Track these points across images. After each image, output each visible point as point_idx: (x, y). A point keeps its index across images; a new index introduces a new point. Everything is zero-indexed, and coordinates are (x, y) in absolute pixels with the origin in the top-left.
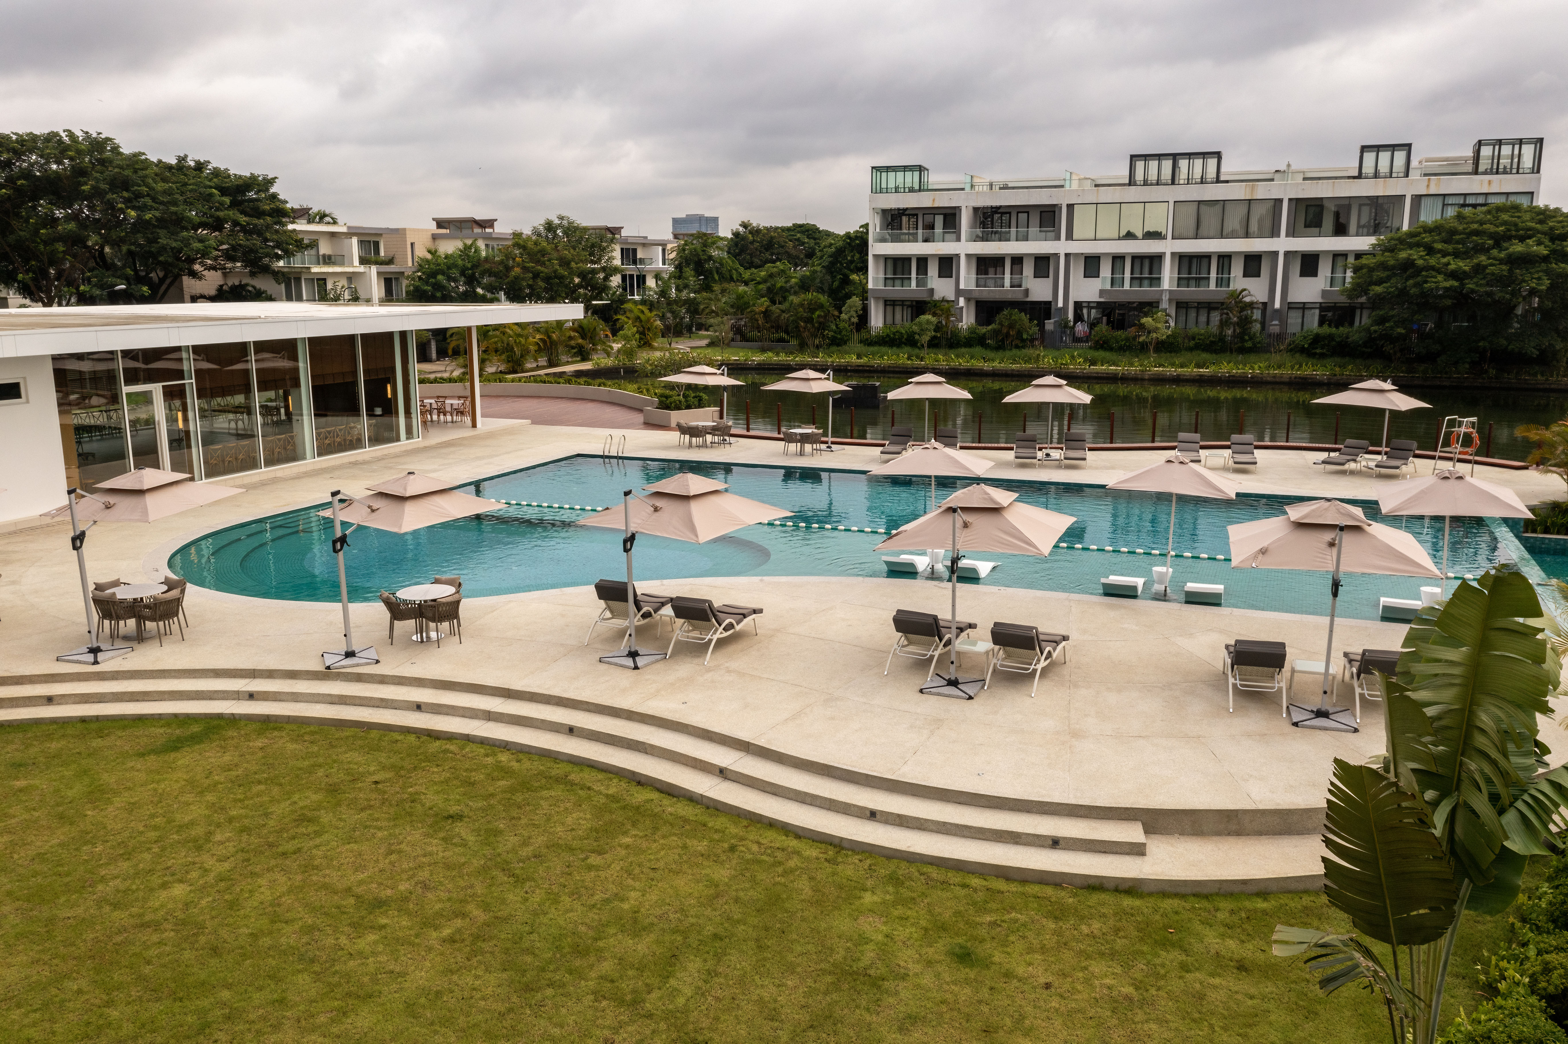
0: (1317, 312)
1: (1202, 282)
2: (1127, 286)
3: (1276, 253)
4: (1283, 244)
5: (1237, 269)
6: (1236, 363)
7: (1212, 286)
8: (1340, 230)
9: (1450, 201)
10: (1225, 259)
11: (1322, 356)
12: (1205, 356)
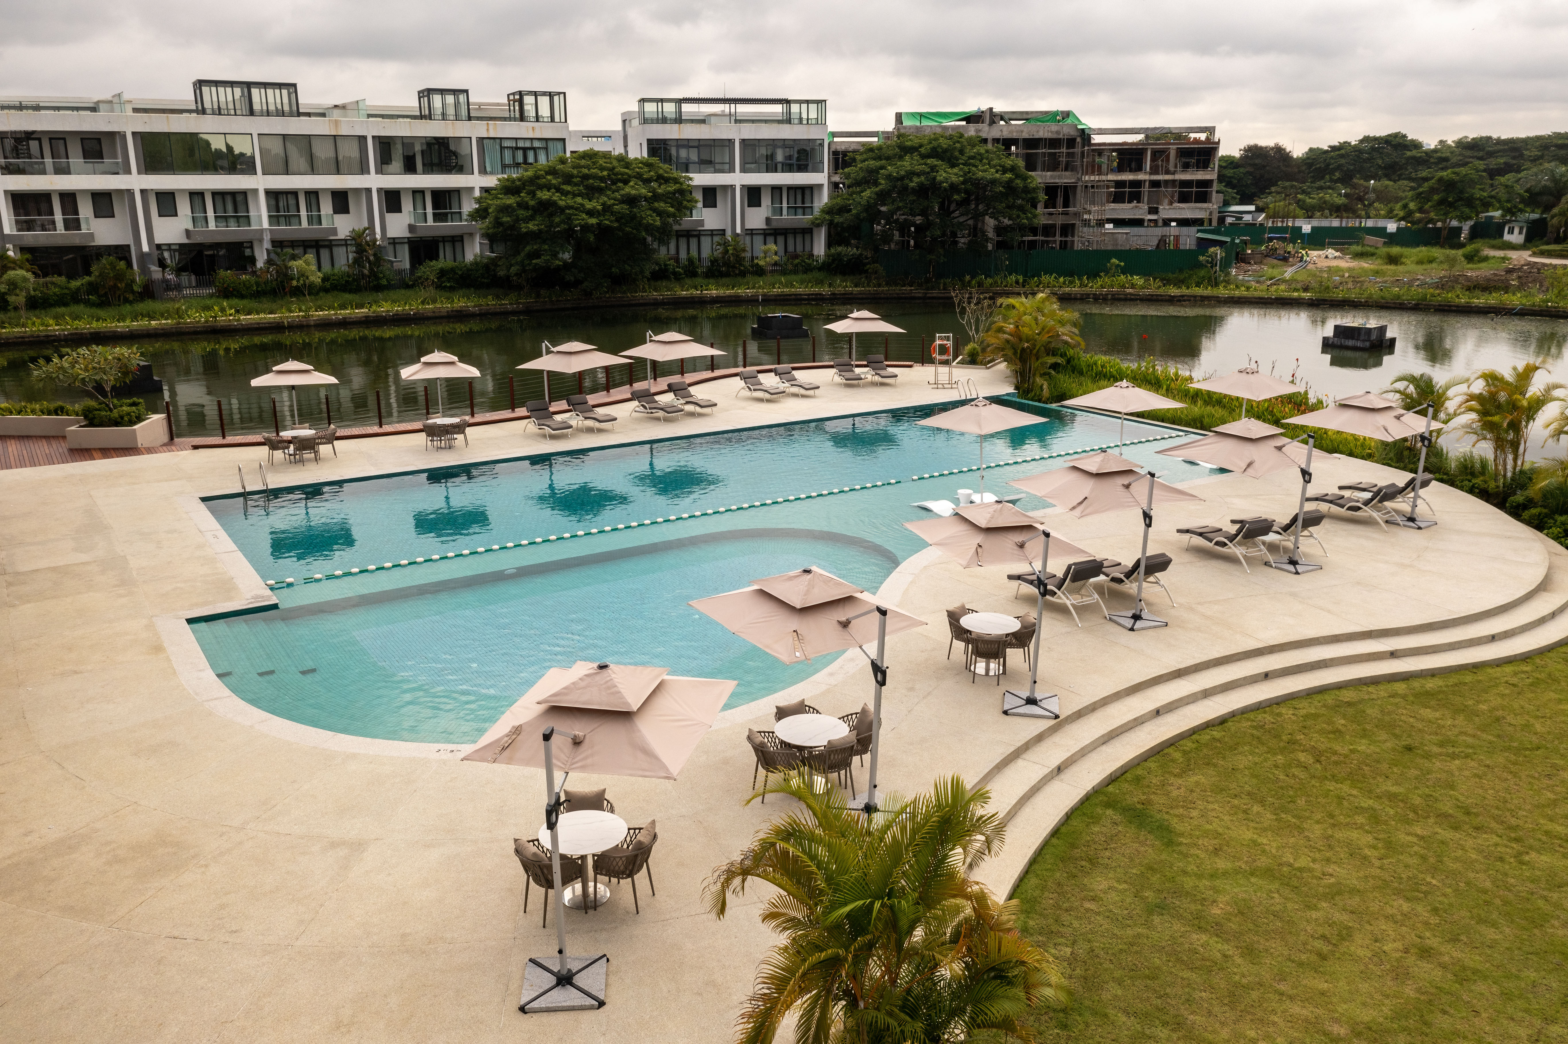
0: (406, 247)
1: (293, 220)
2: (212, 225)
3: (369, 191)
4: (375, 181)
5: (326, 207)
6: (394, 301)
7: (305, 223)
8: (410, 167)
9: (506, 144)
10: (313, 195)
11: (451, 289)
12: (347, 296)
